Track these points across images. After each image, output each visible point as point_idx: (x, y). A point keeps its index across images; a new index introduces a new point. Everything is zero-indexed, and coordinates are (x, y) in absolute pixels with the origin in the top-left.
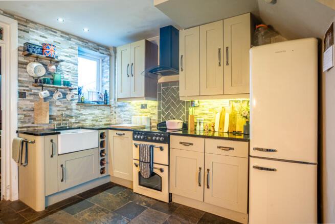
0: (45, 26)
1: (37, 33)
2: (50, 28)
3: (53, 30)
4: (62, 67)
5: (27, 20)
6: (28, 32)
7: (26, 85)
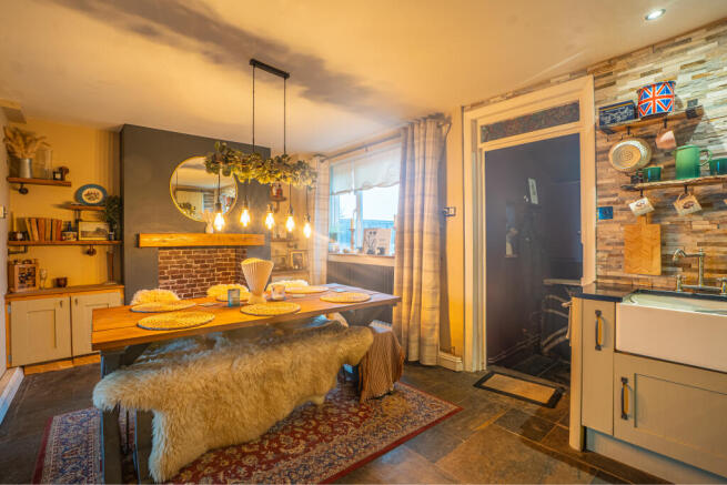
0: (653, 46)
1: (634, 75)
2: (667, 40)
3: (678, 40)
4: (713, 123)
5: (610, 61)
6: (614, 83)
7: (613, 192)
